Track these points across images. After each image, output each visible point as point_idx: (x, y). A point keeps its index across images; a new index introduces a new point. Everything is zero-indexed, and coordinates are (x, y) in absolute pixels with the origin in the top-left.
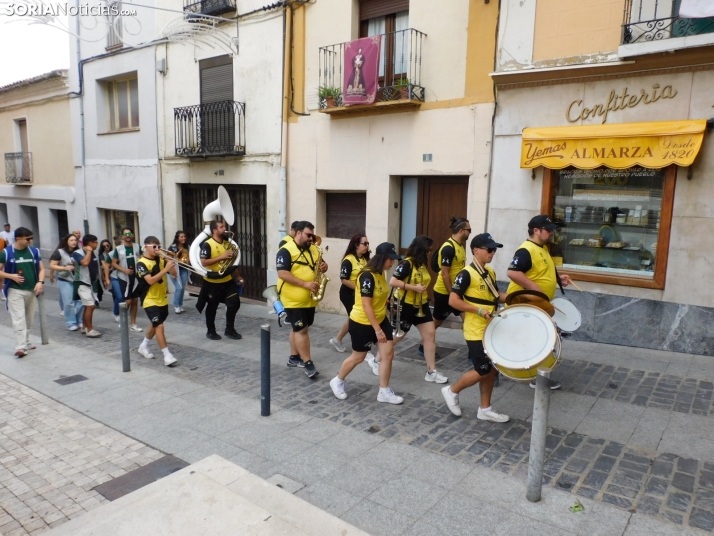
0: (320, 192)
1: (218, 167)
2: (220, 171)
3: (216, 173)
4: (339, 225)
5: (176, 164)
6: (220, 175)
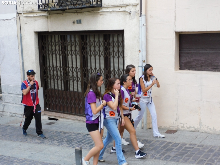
1: (76, 17)
2: (77, 21)
3: (74, 23)
4: (192, 59)
5: (34, 16)
6: (77, 23)
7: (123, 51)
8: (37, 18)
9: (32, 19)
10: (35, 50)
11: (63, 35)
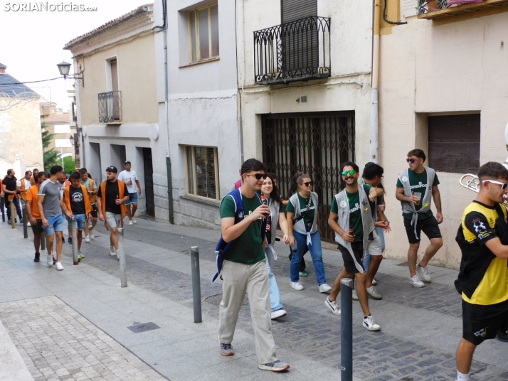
0: (419, 115)
1: (299, 93)
2: (302, 97)
3: (298, 101)
4: (444, 155)
5: (256, 93)
6: (302, 101)
7: (353, 142)
8: (259, 95)
9: (253, 96)
10: (257, 139)
11: (292, 118)
